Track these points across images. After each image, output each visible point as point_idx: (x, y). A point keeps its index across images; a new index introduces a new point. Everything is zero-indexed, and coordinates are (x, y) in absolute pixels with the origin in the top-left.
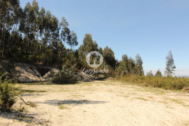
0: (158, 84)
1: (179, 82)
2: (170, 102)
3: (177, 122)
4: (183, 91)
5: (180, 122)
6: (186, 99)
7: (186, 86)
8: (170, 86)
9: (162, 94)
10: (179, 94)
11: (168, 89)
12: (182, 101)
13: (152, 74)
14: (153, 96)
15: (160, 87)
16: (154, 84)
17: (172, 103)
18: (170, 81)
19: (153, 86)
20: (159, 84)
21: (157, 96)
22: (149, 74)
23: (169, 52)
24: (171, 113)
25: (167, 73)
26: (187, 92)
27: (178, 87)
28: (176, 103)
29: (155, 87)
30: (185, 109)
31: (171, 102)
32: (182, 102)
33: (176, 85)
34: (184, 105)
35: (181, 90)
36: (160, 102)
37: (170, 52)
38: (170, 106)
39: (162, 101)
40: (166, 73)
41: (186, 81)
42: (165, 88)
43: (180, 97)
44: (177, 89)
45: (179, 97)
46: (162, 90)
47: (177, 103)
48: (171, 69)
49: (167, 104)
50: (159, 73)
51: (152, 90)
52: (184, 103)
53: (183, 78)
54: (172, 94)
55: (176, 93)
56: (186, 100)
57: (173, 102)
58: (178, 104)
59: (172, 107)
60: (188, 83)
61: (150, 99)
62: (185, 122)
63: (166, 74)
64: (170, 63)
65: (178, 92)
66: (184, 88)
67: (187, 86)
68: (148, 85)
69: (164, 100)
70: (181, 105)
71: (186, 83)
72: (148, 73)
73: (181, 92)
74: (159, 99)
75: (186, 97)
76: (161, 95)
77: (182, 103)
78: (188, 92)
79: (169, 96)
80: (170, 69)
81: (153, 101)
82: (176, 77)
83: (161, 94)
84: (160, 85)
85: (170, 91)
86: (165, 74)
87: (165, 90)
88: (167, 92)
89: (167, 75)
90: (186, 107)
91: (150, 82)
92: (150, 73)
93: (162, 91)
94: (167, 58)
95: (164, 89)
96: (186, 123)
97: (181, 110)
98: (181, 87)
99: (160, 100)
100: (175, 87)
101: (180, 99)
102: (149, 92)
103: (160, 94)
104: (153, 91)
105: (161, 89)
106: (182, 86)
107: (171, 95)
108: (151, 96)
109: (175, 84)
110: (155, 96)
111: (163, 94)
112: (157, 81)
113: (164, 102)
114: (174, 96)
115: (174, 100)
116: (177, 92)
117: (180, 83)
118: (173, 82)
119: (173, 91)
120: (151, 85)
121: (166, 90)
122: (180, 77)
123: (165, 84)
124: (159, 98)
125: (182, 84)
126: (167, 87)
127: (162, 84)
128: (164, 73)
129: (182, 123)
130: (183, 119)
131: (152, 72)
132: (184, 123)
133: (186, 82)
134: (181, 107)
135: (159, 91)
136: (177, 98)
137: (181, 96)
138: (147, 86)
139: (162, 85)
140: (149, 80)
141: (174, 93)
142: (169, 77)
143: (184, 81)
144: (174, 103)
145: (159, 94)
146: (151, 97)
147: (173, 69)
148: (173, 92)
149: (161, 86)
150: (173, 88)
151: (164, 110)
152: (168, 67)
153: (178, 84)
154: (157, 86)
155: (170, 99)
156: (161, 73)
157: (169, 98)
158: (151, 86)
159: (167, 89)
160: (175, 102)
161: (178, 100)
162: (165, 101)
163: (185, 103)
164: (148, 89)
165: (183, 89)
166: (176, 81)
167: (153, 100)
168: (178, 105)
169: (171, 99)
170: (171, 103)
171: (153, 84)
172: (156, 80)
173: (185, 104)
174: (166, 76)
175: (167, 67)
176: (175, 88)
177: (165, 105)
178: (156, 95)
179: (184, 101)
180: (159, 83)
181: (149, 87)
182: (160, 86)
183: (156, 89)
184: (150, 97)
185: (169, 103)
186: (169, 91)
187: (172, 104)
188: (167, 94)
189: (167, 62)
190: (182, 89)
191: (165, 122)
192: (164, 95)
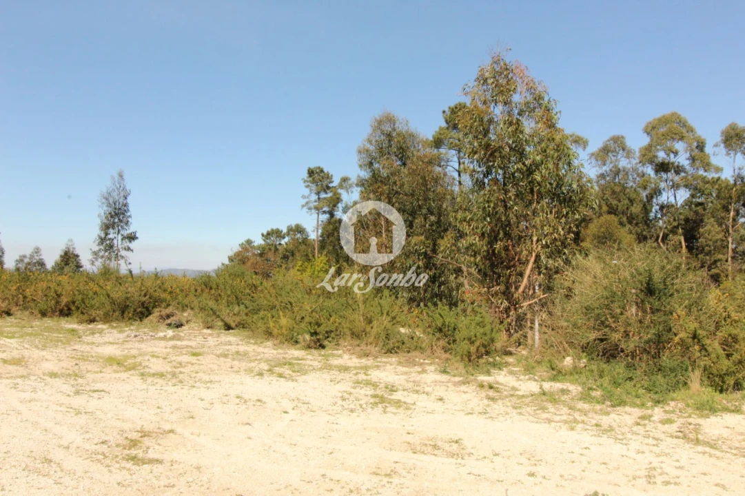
0: (57, 302)
1: (142, 291)
2: (96, 370)
3: (103, 443)
4: (151, 321)
5: (111, 439)
6: (155, 349)
7: (164, 304)
8: (108, 307)
9: (68, 342)
10: (136, 336)
11: (98, 318)
12: (139, 359)
13: (41, 264)
14: (26, 353)
15: (67, 315)
16: (43, 306)
17: (101, 372)
18: (108, 288)
19: (36, 312)
20: (63, 304)
21: (44, 353)
22: (26, 260)
23: (117, 177)
24: (86, 413)
25: (100, 260)
26: (163, 327)
27: (135, 310)
28: (118, 369)
29: (44, 314)
30: (144, 386)
31: (99, 370)
32: (140, 364)
33: (128, 303)
34: (142, 375)
35: (146, 321)
36: (53, 375)
37: (121, 176)
38: (92, 385)
39: (64, 371)
40: (96, 259)
41: (165, 286)
42: (86, 317)
43: (137, 345)
44: (129, 319)
45: (134, 347)
46: (75, 326)
47: (121, 369)
48: (118, 242)
49: (80, 381)
50: (69, 259)
51: (29, 330)
52: (147, 366)
53: (156, 275)
54: (111, 340)
55: (126, 334)
56: (153, 356)
57: (109, 369)
58: (125, 371)
59: (96, 389)
60: (171, 293)
61: (11, 368)
62: (129, 437)
63: (96, 263)
64: (116, 220)
65: (132, 330)
66: (156, 313)
67: (168, 305)
68: (14, 309)
69: (74, 363)
70: (133, 375)
71: (163, 296)
72: (25, 256)
73: (142, 329)
74: (49, 366)
75: (157, 342)
76: (64, 348)
77: (139, 368)
78: (167, 325)
79: (96, 349)
80: (115, 241)
81: (22, 377)
82: (131, 272)
83: (64, 344)
84: (67, 305)
85: (104, 327)
86: (93, 263)
87: (84, 325)
88: (93, 333)
89: (100, 264)
90: (150, 380)
91: (25, 297)
92: (32, 257)
93: (73, 330)
94: (107, 199)
95: (81, 322)
96: (133, 438)
97: (129, 394)
98: (147, 309)
99: (56, 370)
100: (123, 312)
101: (134, 352)
102: (13, 337)
103: (61, 341)
104: (31, 335)
105: (70, 323)
106: (152, 305)
107: (105, 343)
108: (17, 357)
109: (127, 298)
110: (37, 353)
111: (72, 344)
112: (56, 292)
113: (69, 375)
114: (115, 346)
115: (111, 360)
116: (130, 330)
117: (145, 296)
118: (118, 295)
119: (115, 327)
120: (26, 308)
121: (90, 326)
122: (144, 271)
123: (87, 302)
124: (52, 358)
125: (150, 298)
126: (93, 313)
127: (74, 302)
128: (91, 257)
129: (120, 442)
130: (127, 426)
131: (42, 252)
132: (126, 442)
133: (165, 291)
134: (132, 383)
135: (59, 330)
136: (126, 351)
137: (142, 341)
138: (9, 314)
139: (73, 308)
140: (18, 288)
141: (120, 332)
142: (106, 273)
143: (156, 288)
144: (109, 373)
145: (58, 341)
146: (17, 362)
147: (127, 243)
148: (115, 331)
149: (69, 309)
150: (117, 313)
151: (61, 405)
152: (107, 234)
153: (136, 297)
154: (53, 312)
155: (98, 358)
156: (80, 258)
157: (94, 355)
158: (27, 313)
159: (92, 321)
160: (115, 367)
161: (126, 357)
162: (77, 367)
163: (151, 365)
164: (11, 326)
165: (151, 317)
166: (130, 289)
167: (22, 371)
168: (124, 375)
169: (101, 358)
170: (97, 372)
171: (36, 305)
172: (53, 285)
173: (147, 370)
174: (96, 271)
175: (103, 235)
176: (125, 315)
177: (72, 382)
178: (44, 348)
179: (147, 358)
180: (64, 300)
181: (18, 316)
182: (66, 312)
183: (48, 322)
184: (13, 359)
185: (88, 375)
186: (100, 326)
187: (102, 375)
188: (89, 339)
189: (103, 214)
190: (147, 316)
191: (48, 457)
192: (76, 347)
